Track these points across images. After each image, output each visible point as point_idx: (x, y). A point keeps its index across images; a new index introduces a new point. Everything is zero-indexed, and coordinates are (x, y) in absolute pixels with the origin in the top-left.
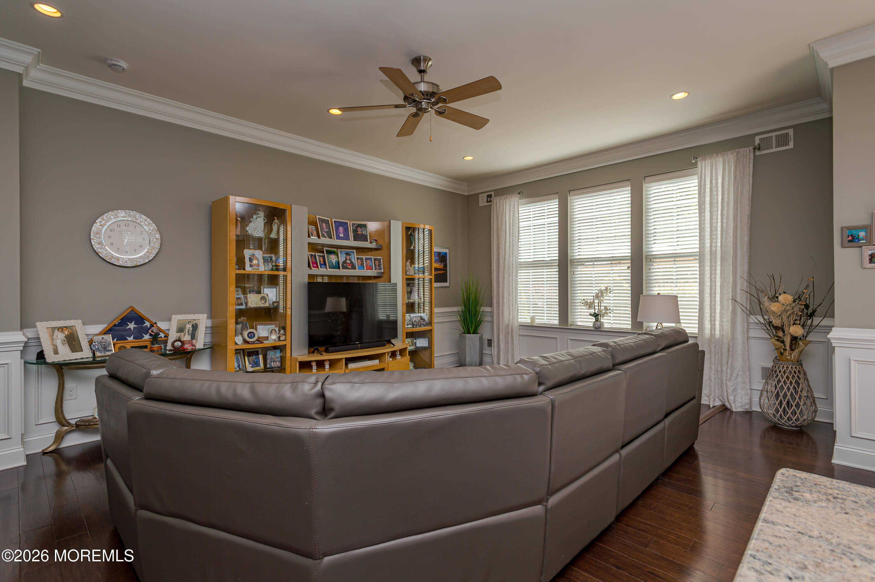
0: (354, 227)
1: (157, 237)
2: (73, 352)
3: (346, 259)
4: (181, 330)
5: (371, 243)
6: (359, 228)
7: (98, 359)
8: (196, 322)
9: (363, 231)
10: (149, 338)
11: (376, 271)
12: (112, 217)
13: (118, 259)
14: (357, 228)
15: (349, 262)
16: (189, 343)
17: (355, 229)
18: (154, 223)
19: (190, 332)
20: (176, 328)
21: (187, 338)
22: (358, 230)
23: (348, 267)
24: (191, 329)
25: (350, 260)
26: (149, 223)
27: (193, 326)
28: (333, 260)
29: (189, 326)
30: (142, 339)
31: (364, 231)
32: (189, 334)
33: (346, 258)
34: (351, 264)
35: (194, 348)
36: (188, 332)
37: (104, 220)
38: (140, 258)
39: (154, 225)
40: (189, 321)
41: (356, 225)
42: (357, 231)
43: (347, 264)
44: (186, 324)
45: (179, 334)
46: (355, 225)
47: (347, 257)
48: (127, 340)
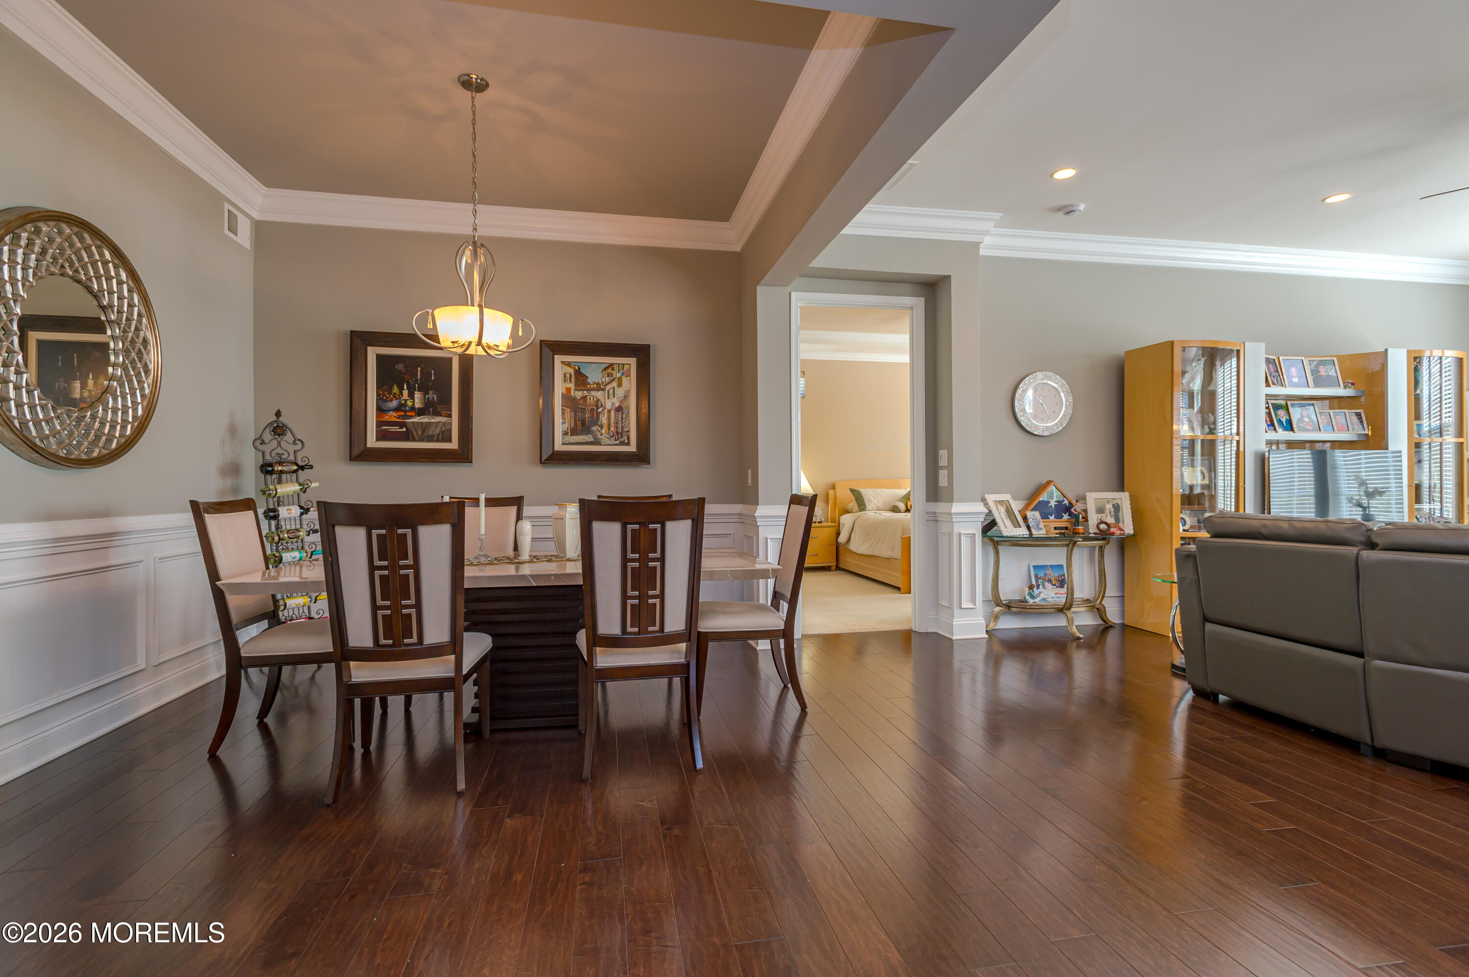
0: (1313, 366)
1: (1070, 400)
2: (1015, 527)
3: (1302, 416)
4: (1100, 510)
5: (1345, 387)
6: (1321, 367)
7: (1033, 536)
8: (1119, 502)
9: (1329, 371)
10: (1068, 519)
11: (1354, 433)
12: (1032, 381)
13: (1036, 427)
14: (1318, 367)
15: (1307, 420)
16: (1115, 527)
17: (1314, 369)
18: (1067, 384)
19: (1113, 513)
20: (1094, 508)
21: (1111, 520)
22: (1320, 369)
23: (1307, 427)
24: (1112, 510)
25: (1308, 416)
26: (1063, 384)
27: (1113, 506)
28: (1282, 417)
29: (1109, 507)
30: (1061, 519)
31: (1331, 370)
32: (1111, 516)
33: (1301, 414)
34: (1311, 423)
35: (1122, 532)
36: (1110, 513)
37: (1025, 384)
38: (1055, 426)
39: (1067, 386)
40: (1108, 501)
41: (1315, 363)
42: (1319, 372)
43: (1305, 424)
44: (1105, 505)
45: (1099, 516)
46: (1313, 362)
47: (1303, 413)
48: (1049, 518)
